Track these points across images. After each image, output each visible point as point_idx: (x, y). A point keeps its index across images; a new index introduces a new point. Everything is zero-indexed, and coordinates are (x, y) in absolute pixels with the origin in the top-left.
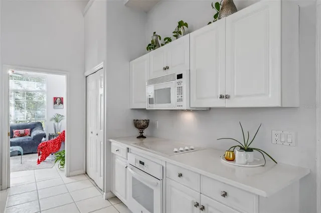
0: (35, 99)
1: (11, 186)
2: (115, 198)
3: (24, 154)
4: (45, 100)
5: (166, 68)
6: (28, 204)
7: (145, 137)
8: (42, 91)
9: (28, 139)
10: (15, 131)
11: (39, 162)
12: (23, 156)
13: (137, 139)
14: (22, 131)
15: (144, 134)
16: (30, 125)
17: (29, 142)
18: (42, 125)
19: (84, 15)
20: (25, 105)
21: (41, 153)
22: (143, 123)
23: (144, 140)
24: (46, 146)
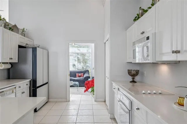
0: (86, 57)
1: (70, 101)
2: (114, 119)
3: (79, 86)
4: (91, 58)
5: (143, 33)
6: (74, 110)
7: (136, 82)
8: (89, 53)
9: (82, 78)
10: (77, 74)
11: (85, 91)
12: (79, 87)
13: (130, 83)
14: (80, 74)
15: (135, 80)
16: (83, 71)
17: (82, 80)
18: (89, 71)
19: (104, 6)
20: (82, 60)
21: (86, 86)
22: (133, 72)
23: (135, 84)
24: (88, 83)
